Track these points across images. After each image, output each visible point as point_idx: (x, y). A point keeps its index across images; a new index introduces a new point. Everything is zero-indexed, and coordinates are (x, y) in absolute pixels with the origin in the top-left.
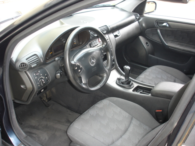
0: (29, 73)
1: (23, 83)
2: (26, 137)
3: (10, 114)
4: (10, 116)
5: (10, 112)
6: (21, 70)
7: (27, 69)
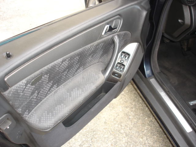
0: (194, 9)
1: (183, 18)
2: (160, 73)
3: (155, 45)
4: (154, 47)
5: (155, 43)
6: (187, 3)
7: (193, 4)
